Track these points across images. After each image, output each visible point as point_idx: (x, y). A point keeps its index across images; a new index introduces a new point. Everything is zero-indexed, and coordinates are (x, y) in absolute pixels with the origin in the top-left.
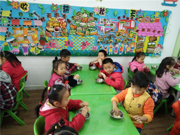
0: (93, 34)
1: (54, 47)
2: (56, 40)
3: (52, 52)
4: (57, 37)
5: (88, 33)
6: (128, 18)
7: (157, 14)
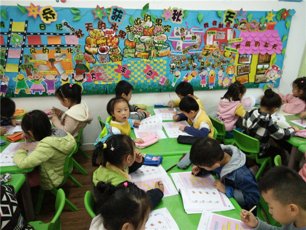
0: (164, 55)
1: (99, 79)
2: (102, 67)
3: (96, 88)
4: (103, 62)
5: (155, 53)
6: (221, 26)
7: (270, 16)
